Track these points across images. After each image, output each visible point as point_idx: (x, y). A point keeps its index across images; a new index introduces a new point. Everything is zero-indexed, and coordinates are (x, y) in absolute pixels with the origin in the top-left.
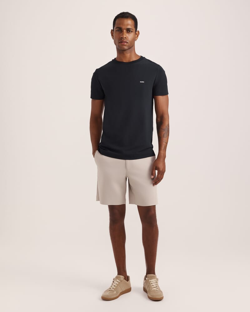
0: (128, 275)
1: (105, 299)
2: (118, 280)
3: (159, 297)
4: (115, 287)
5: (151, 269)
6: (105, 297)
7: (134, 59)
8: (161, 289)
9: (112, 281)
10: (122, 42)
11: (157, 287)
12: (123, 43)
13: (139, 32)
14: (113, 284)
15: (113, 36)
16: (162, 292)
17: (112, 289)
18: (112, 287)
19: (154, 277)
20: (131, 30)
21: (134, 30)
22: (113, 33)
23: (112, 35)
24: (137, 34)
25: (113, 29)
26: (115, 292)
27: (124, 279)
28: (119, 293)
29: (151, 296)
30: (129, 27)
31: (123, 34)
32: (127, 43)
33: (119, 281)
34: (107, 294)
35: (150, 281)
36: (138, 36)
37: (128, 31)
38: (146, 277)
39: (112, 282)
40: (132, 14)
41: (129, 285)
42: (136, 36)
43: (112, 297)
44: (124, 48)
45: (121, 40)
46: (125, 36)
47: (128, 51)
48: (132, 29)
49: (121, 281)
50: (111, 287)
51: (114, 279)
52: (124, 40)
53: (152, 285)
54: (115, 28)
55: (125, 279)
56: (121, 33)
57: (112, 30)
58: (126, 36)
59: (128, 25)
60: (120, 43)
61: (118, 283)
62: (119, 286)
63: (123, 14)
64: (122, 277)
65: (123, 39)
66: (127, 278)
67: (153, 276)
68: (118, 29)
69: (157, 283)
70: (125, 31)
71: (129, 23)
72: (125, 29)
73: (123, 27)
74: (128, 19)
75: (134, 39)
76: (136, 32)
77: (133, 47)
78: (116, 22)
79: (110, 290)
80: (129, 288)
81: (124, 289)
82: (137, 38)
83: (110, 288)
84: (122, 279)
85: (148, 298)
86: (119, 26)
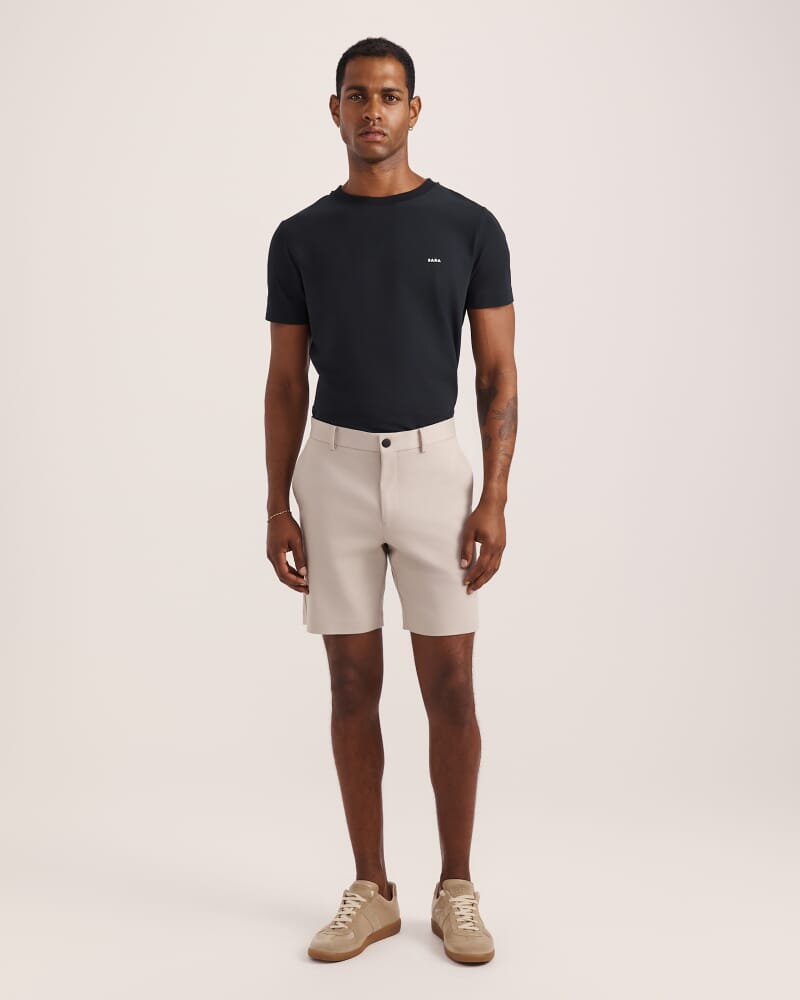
0: (390, 879)
1: (319, 956)
2: (359, 898)
3: (479, 953)
4: (350, 920)
5: (455, 864)
6: (321, 950)
7: (405, 187)
8: (489, 927)
9: (341, 898)
10: (367, 133)
11: (475, 918)
12: (371, 137)
13: (419, 100)
14: (342, 909)
15: (338, 116)
16: (488, 936)
17: (341, 925)
18: (341, 920)
19: (467, 890)
20: (397, 94)
21: (406, 95)
22: (338, 107)
23: (335, 113)
24: (414, 107)
25: (336, 94)
26: (352, 935)
27: (379, 893)
28: (364, 938)
29: (456, 948)
30: (389, 84)
31: (370, 108)
32: (385, 135)
33: (364, 900)
34: (328, 939)
35: (452, 899)
36: (416, 115)
37: (388, 96)
38: (440, 887)
39: (339, 904)
40: (397, 43)
41: (395, 911)
42: (412, 114)
43: (344, 951)
44: (374, 152)
45: (365, 125)
46: (377, 115)
47: (385, 164)
48: (398, 91)
49: (370, 899)
50: (338, 919)
51: (348, 894)
52: (374, 125)
53: (457, 913)
54: (343, 89)
55: (381, 892)
56: (365, 103)
57: (333, 96)
58: (380, 112)
59: (385, 77)
60: (361, 135)
61: (359, 907)
62: (363, 917)
63: (369, 45)
64: (371, 887)
65: (372, 123)
66: (388, 891)
67: (462, 886)
68: (354, 92)
69: (474, 908)
70: (376, 96)
71: (388, 72)
72: (376, 92)
73: (371, 86)
74: (386, 59)
75: (406, 125)
76: (412, 102)
77: (402, 151)
78: (349, 68)
79: (333, 928)
80: (394, 921)
81: (378, 926)
82: (416, 121)
83: (335, 923)
84: (372, 892)
85: (445, 957)
86: (358, 82)
